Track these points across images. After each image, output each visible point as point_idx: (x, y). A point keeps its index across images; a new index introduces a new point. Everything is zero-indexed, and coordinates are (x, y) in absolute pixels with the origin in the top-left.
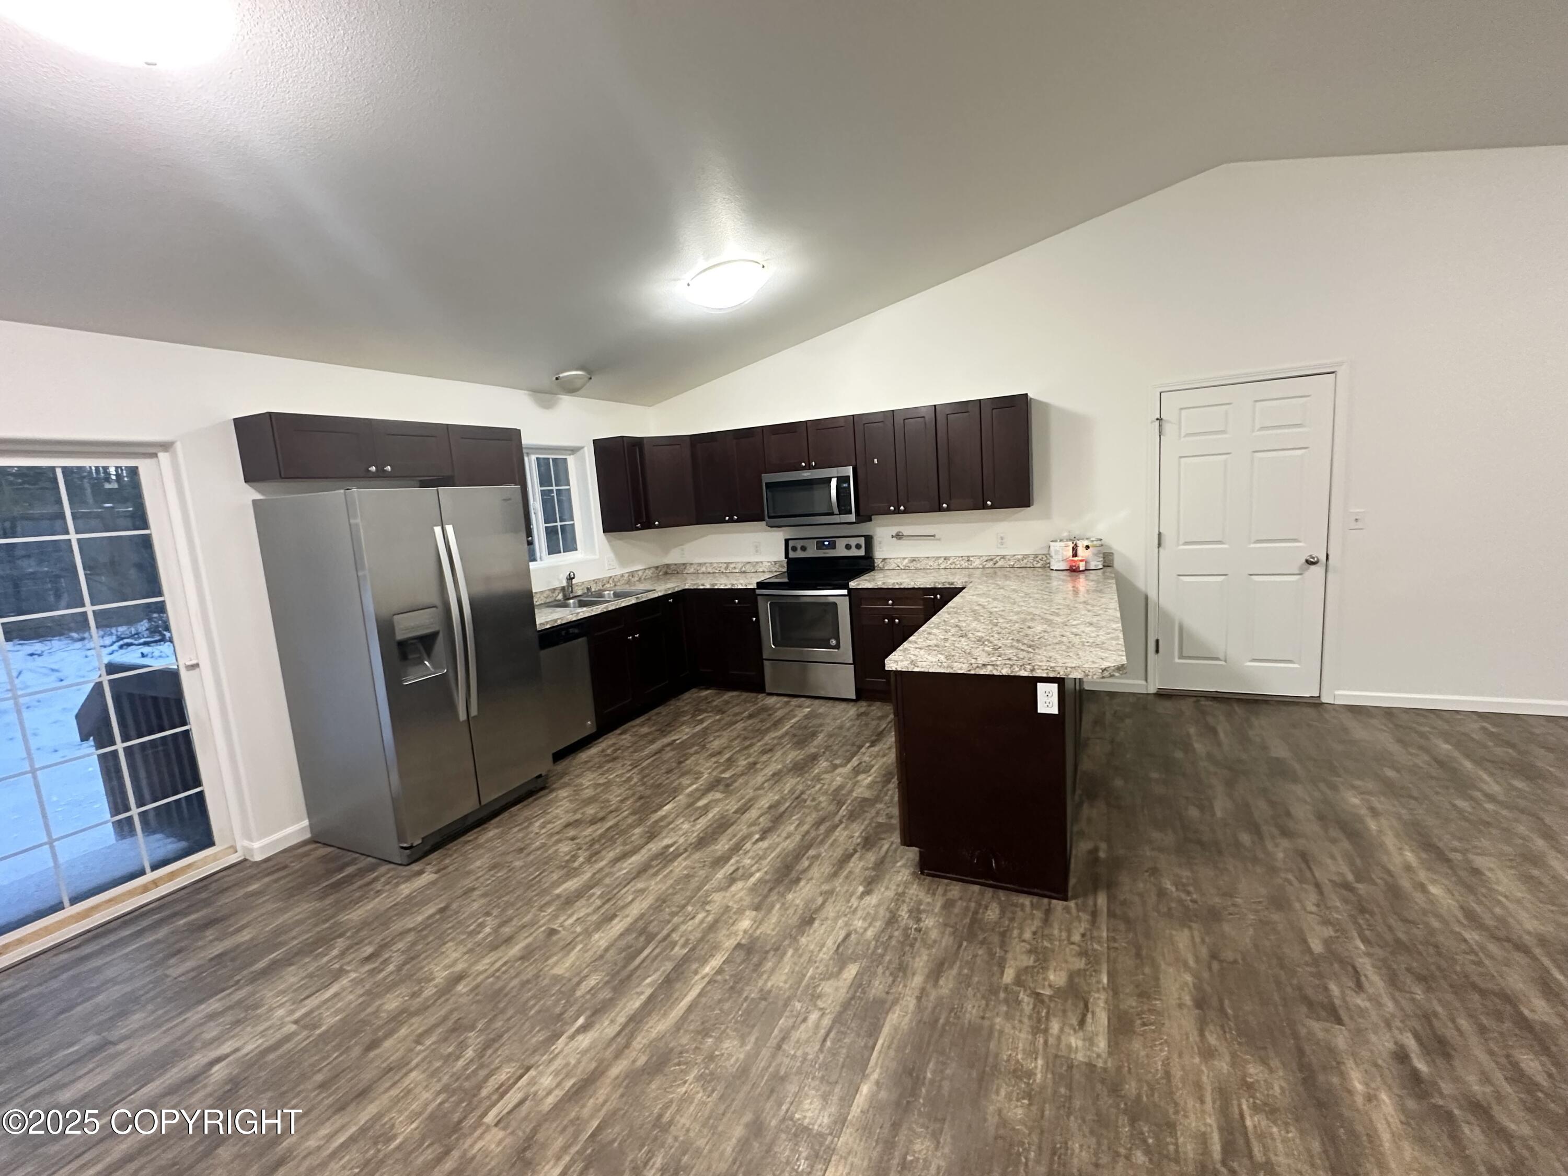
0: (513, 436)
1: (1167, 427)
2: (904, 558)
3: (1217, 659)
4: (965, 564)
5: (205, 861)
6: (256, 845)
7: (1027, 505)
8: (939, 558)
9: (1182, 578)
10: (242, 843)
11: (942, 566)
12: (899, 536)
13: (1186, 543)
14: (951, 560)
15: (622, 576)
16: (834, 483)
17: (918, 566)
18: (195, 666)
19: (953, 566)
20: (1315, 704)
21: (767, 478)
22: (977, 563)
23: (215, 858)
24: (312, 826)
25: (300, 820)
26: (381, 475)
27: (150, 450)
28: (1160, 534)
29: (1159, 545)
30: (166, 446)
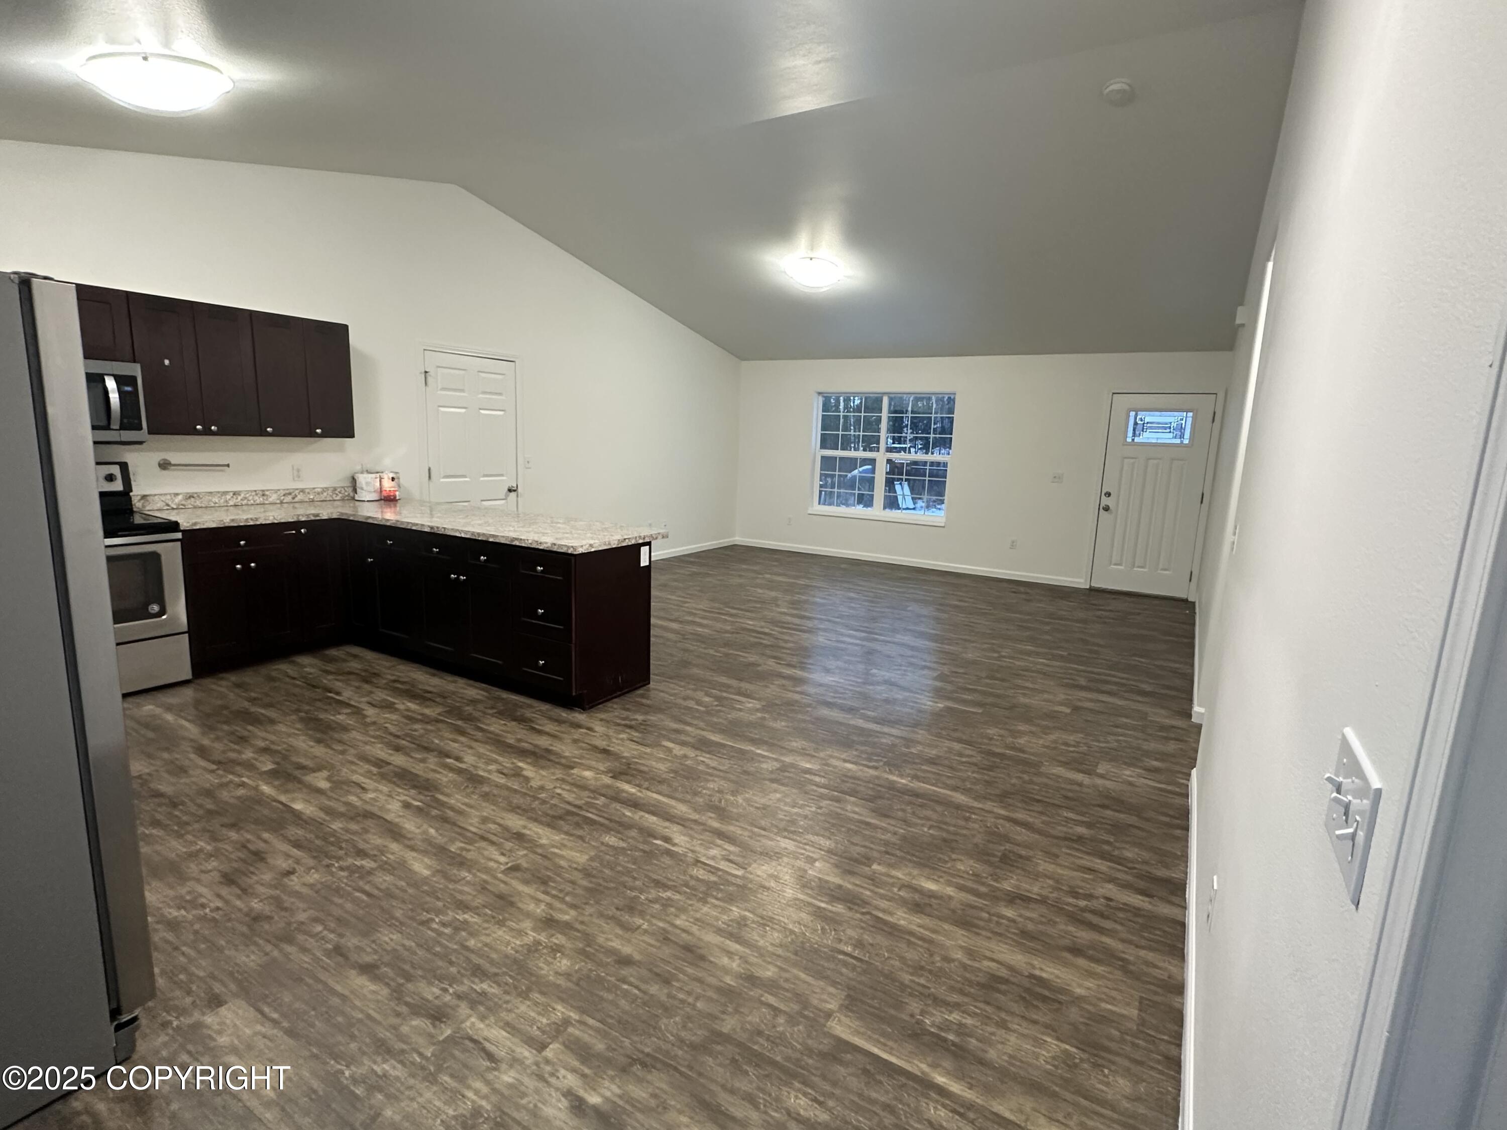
1: (429, 379)
2: (177, 495)
4: (259, 500)
8: (225, 493)
11: (231, 503)
12: (165, 465)
13: (444, 477)
14: (242, 495)
16: (110, 382)
17: (198, 503)
19: (245, 502)
22: (273, 498)
28: (429, 469)
29: (430, 477)
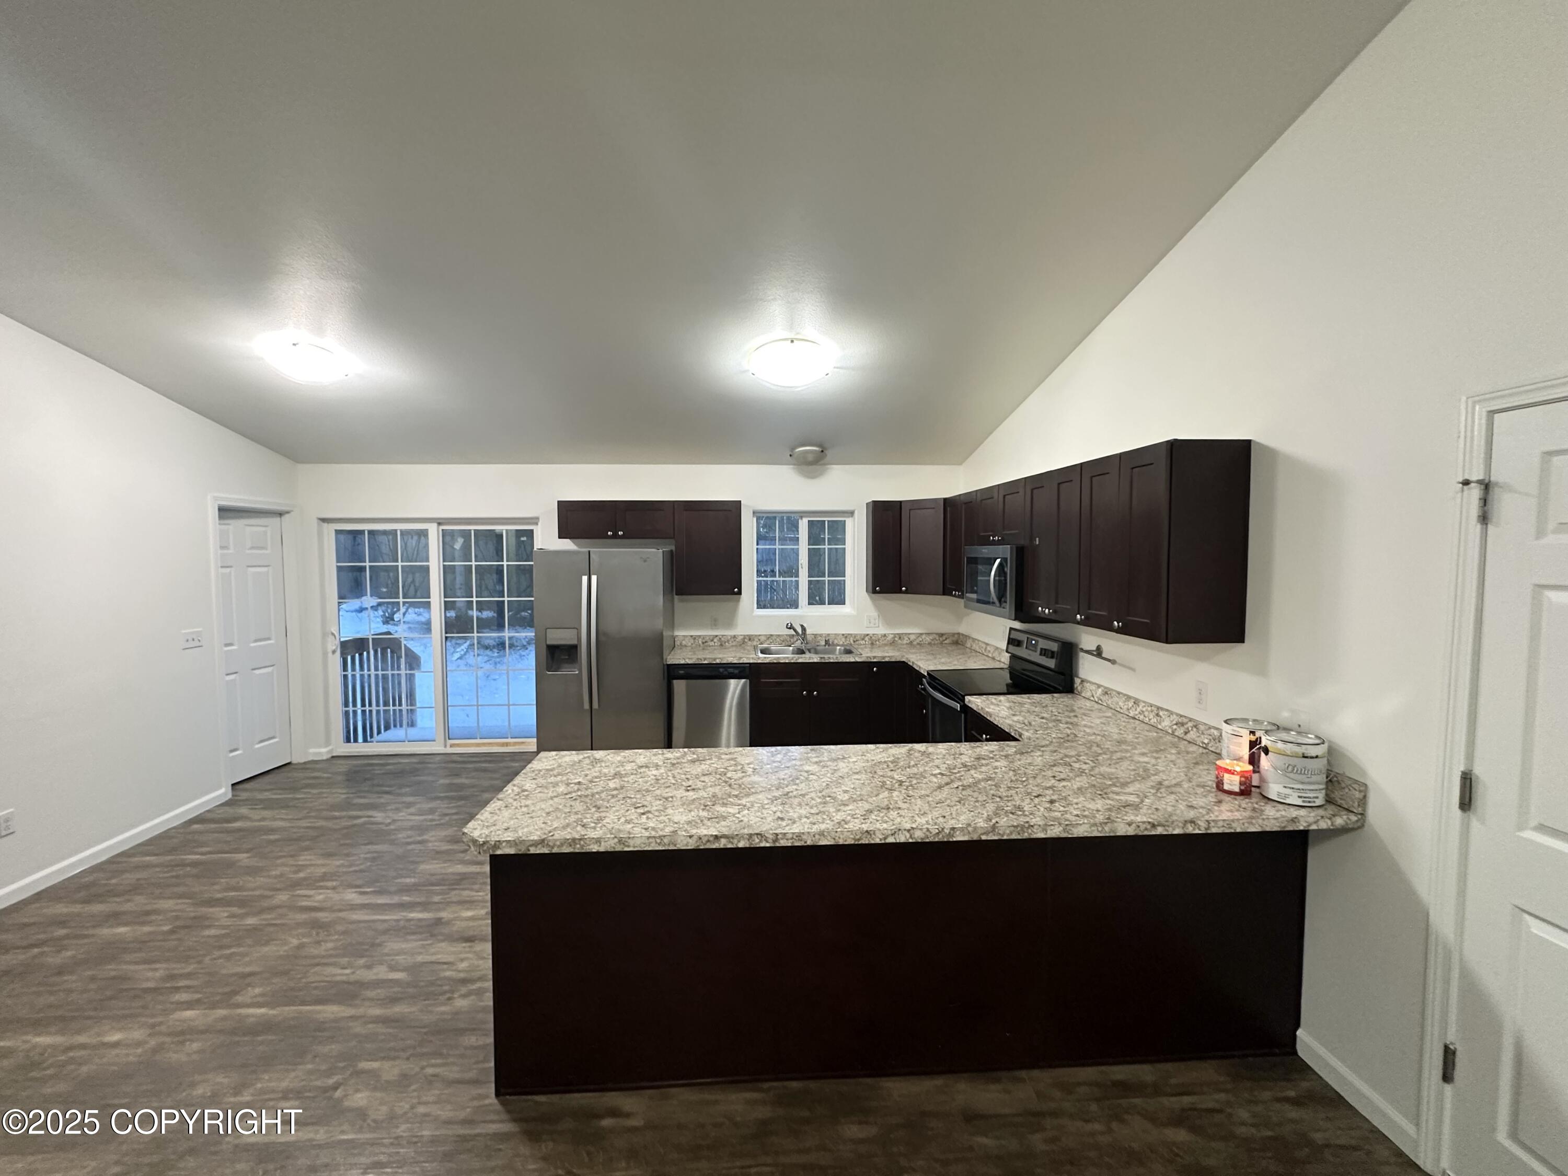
0: (733, 507)
1: (1506, 504)
4: (1153, 719)
9: (1528, 922)
11: (1131, 713)
12: (1098, 653)
16: (998, 561)
19: (1141, 717)
22: (1166, 723)
26: (615, 536)
29: (1466, 803)
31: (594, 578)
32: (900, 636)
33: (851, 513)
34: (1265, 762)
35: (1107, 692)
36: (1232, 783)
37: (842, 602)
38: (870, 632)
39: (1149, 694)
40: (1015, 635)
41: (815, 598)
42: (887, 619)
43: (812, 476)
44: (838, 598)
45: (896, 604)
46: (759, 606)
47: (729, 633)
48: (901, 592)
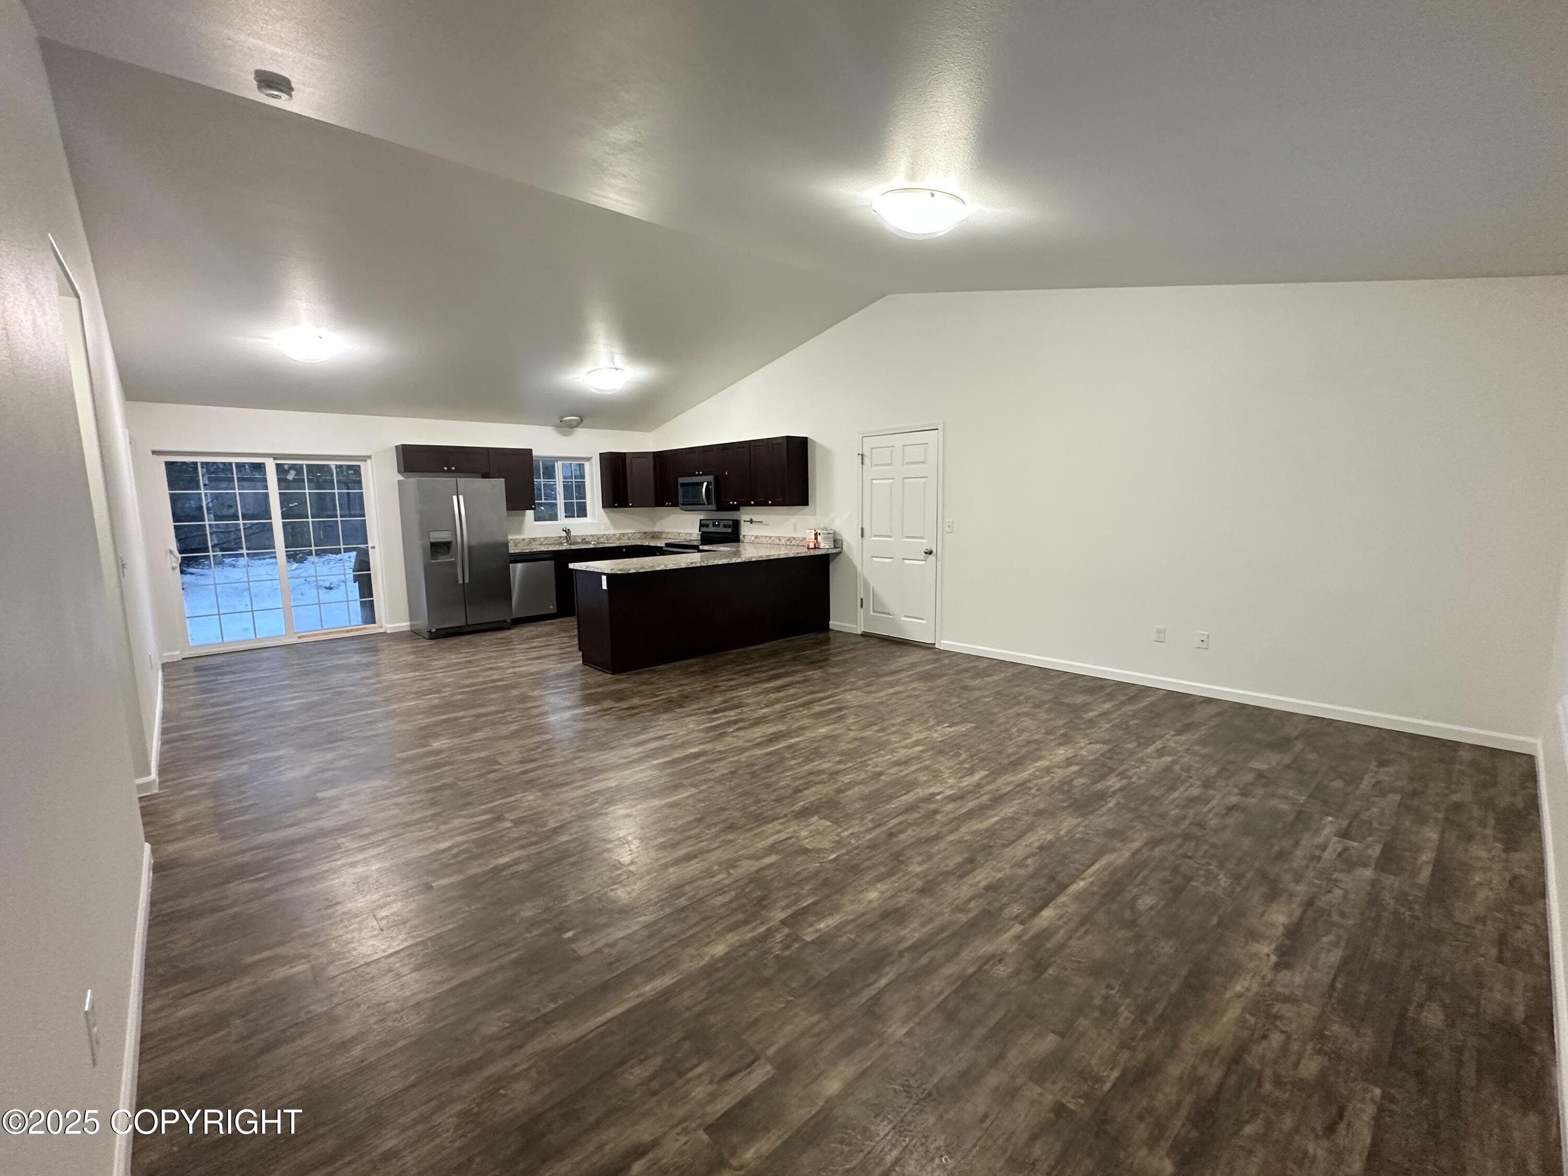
0: (527, 454)
1: (866, 460)
2: (753, 536)
3: (889, 614)
4: (778, 542)
5: (371, 628)
6: (389, 626)
7: (807, 504)
8: (767, 537)
9: (875, 559)
10: (384, 625)
11: (768, 543)
12: (751, 521)
13: (875, 536)
14: (772, 539)
15: (615, 535)
16: (705, 484)
17: (758, 541)
18: (373, 548)
19: (773, 543)
20: (930, 647)
21: (682, 480)
22: (783, 541)
23: (375, 628)
24: (411, 625)
25: (405, 621)
26: (449, 471)
27: (364, 458)
28: (862, 529)
29: (862, 536)
30: (370, 457)
31: (461, 497)
32: (623, 535)
33: (589, 459)
34: (819, 538)
35: (756, 537)
36: (812, 546)
37: (586, 516)
38: (607, 533)
39: (775, 533)
40: (703, 522)
41: (569, 514)
42: (614, 524)
43: (566, 434)
44: (582, 512)
45: (622, 515)
46: (535, 520)
47: (521, 537)
48: (627, 506)
